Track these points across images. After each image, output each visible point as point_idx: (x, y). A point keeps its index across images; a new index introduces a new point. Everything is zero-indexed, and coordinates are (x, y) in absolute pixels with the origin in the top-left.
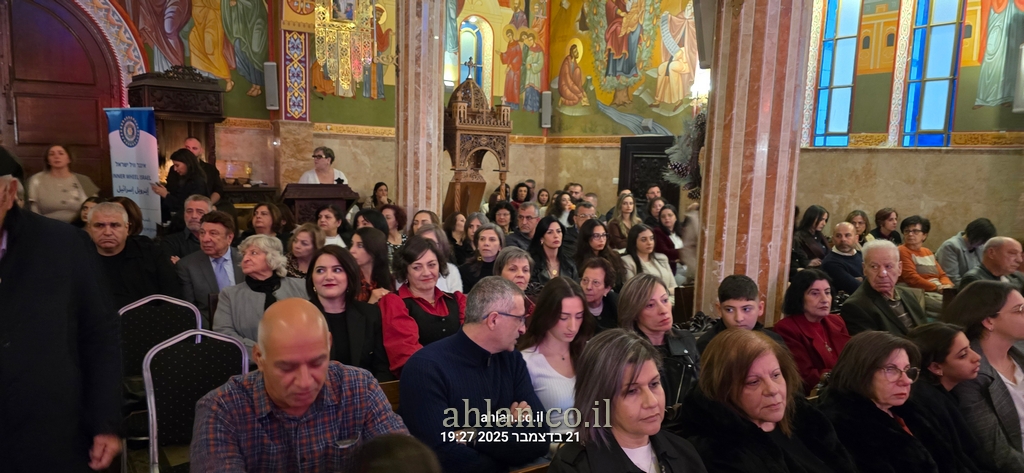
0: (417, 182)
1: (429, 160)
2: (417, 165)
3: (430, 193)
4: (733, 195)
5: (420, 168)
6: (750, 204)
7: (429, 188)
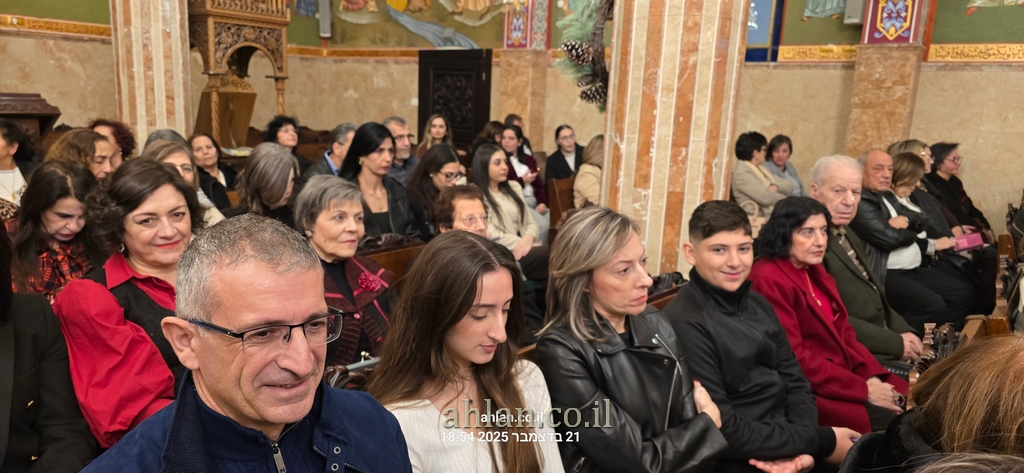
0: (150, 89)
1: (168, 57)
2: (148, 63)
3: (173, 105)
4: (668, 89)
5: (154, 67)
6: (692, 102)
7: (170, 97)
